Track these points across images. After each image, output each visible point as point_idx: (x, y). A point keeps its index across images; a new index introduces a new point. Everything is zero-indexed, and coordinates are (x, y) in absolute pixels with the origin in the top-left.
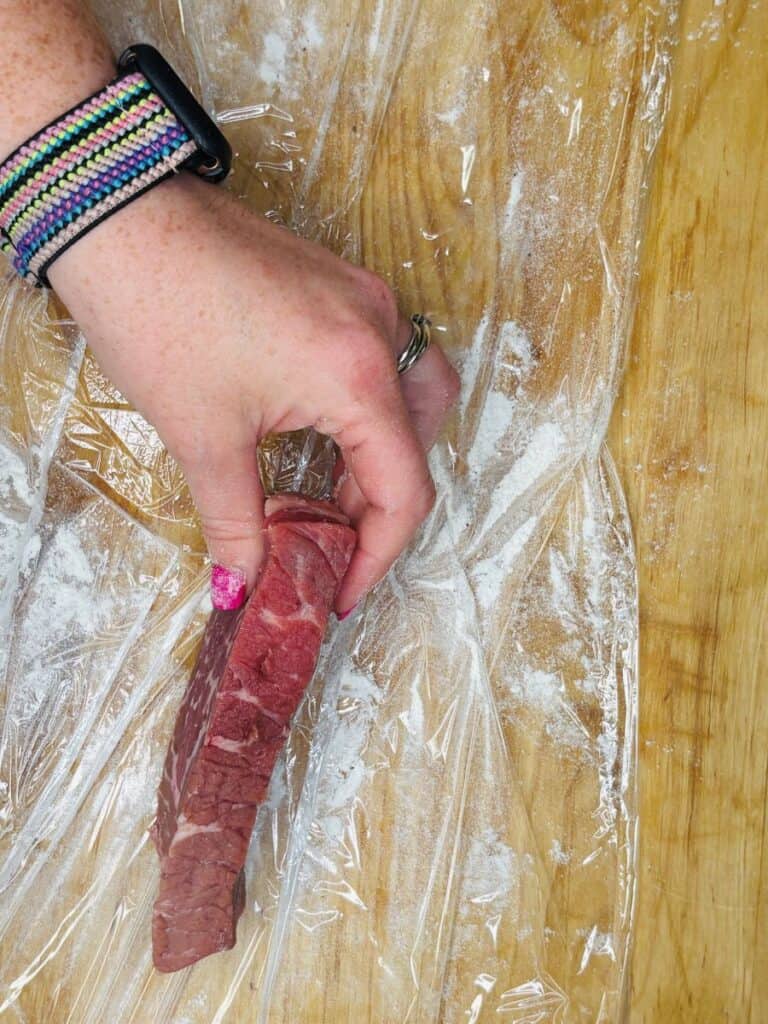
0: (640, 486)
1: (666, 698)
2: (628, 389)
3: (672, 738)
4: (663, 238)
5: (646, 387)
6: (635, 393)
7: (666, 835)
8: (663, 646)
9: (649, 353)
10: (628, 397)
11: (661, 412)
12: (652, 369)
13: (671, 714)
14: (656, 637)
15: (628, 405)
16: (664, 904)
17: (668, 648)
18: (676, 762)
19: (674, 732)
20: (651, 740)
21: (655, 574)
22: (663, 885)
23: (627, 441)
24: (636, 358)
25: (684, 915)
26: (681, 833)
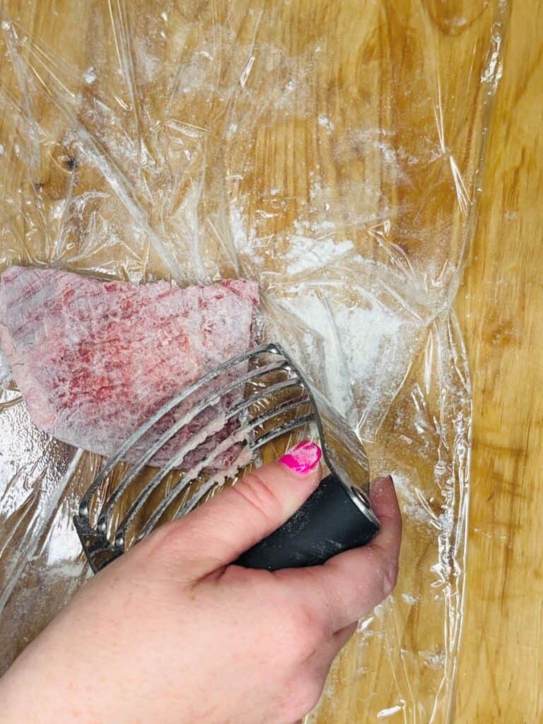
0: (476, 348)
1: (490, 499)
2: (470, 279)
3: (493, 528)
4: (498, 175)
5: (482, 278)
6: (475, 282)
7: (486, 595)
8: (489, 462)
9: (485, 255)
10: (470, 284)
11: (492, 296)
12: (487, 266)
13: (493, 511)
14: (484, 456)
15: (469, 290)
16: (484, 643)
17: (492, 464)
18: (495, 544)
19: (495, 523)
20: (478, 528)
21: (484, 411)
22: (483, 631)
23: (468, 316)
24: (476, 258)
25: (497, 652)
26: (498, 592)
